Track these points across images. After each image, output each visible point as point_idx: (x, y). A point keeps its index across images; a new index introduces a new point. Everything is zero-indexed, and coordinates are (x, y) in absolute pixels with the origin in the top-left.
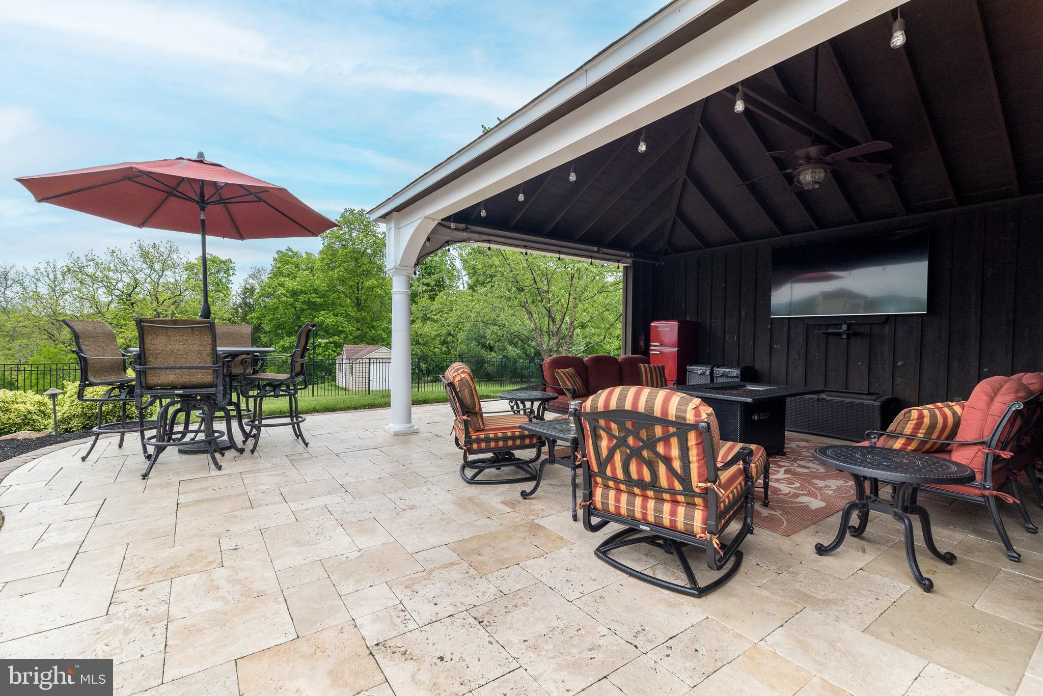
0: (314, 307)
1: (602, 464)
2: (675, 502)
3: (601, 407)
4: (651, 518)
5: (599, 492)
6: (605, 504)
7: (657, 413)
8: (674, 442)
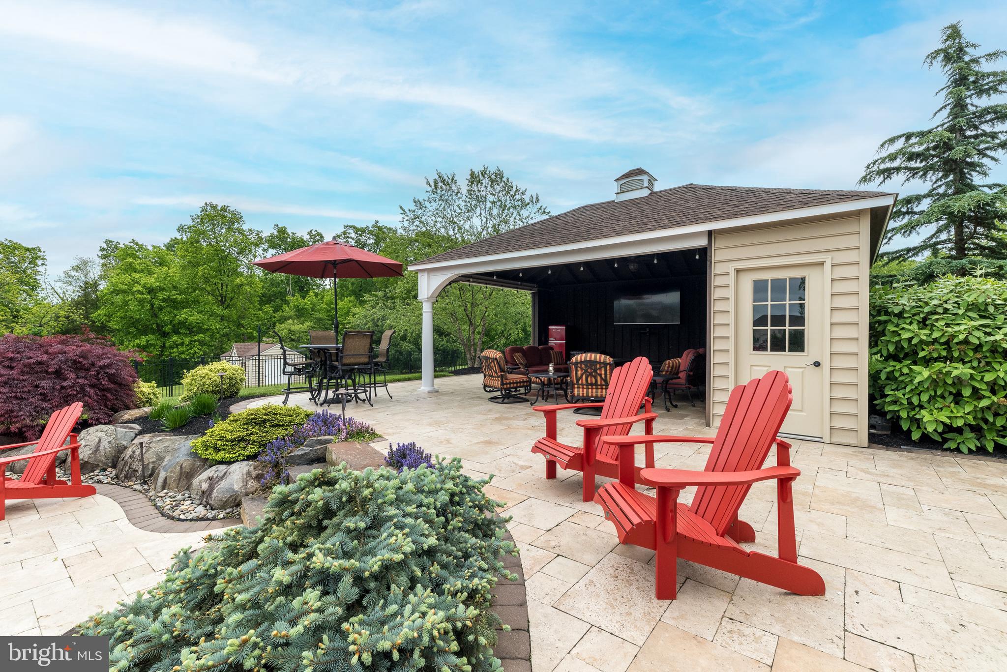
0: (176, 305)
1: (578, 380)
2: (602, 389)
3: (579, 360)
4: (594, 395)
5: (576, 390)
6: (578, 394)
7: (598, 360)
8: (603, 369)
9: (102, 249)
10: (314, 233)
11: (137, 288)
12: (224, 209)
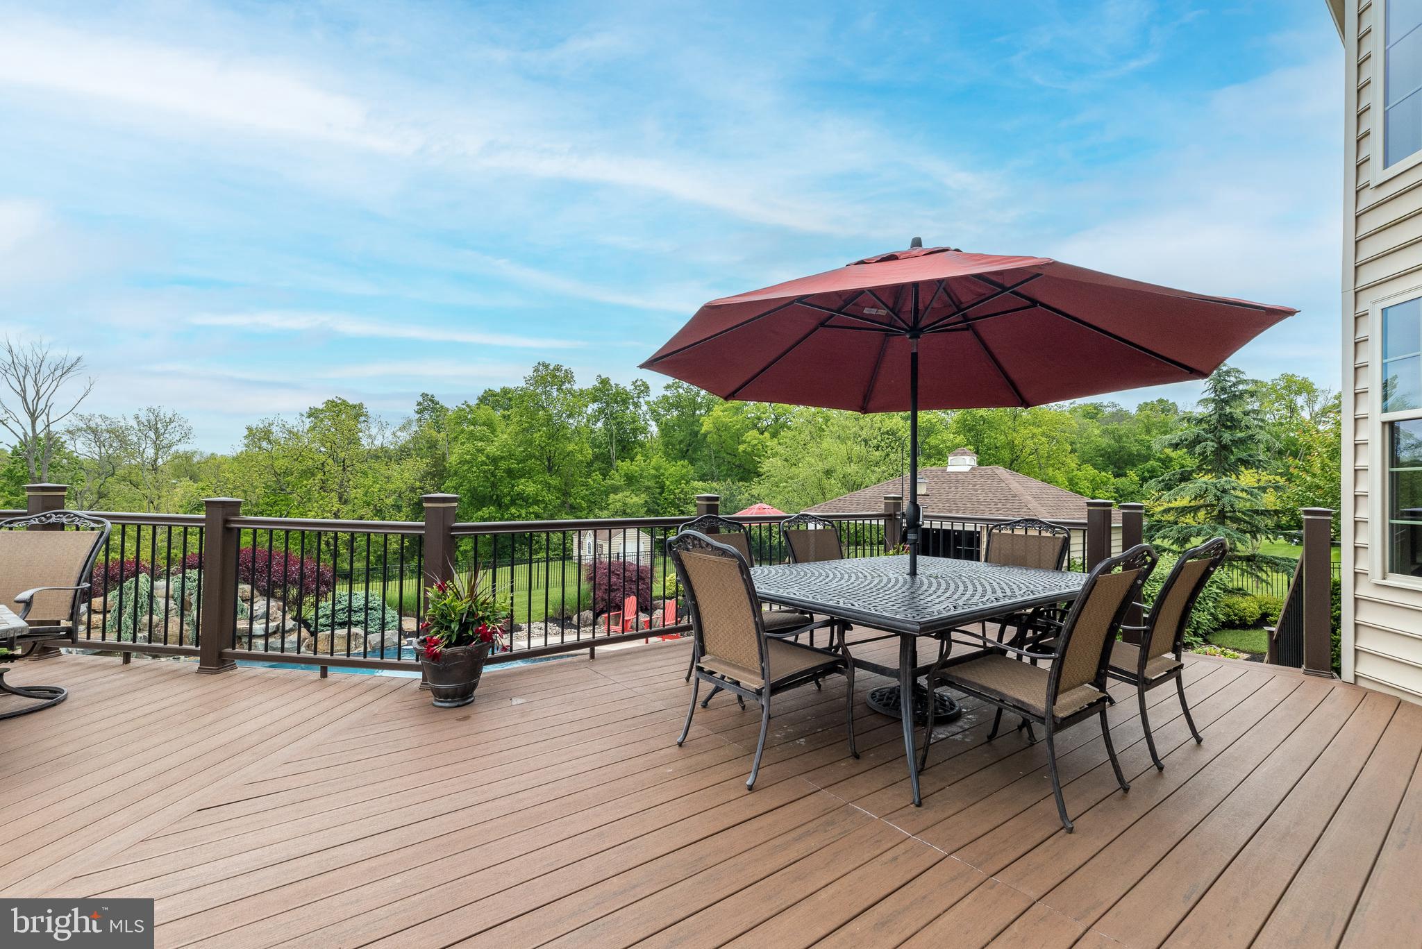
0: (514, 475)
9: (420, 404)
10: (639, 383)
11: (482, 458)
12: (557, 368)
